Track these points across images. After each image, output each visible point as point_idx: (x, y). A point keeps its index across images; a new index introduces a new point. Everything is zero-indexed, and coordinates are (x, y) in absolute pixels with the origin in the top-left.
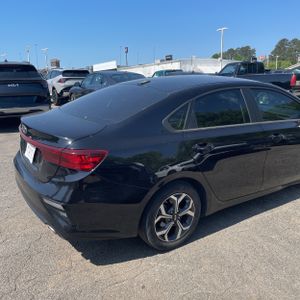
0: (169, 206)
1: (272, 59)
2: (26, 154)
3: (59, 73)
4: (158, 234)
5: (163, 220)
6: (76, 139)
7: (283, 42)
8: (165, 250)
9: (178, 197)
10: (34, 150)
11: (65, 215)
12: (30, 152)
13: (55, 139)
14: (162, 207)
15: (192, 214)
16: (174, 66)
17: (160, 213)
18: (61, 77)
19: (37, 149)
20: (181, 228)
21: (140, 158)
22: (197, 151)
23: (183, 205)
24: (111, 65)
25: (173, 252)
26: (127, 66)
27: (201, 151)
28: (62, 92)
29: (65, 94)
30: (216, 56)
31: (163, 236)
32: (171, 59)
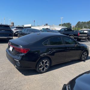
0: (43, 63)
1: (76, 27)
2: (10, 49)
3: (15, 27)
4: (40, 69)
5: (41, 66)
6: (23, 46)
7: (79, 22)
8: (41, 73)
9: (45, 61)
10: (12, 48)
11: (19, 63)
12: (11, 49)
13: (18, 46)
14: (41, 63)
15: (48, 65)
16: (48, 27)
17: (41, 64)
18: (15, 28)
19: (13, 48)
20: (45, 68)
21: (37, 51)
22: (50, 51)
23: (46, 63)
24: (30, 25)
25: (43, 74)
26: (34, 26)
27: (51, 51)
28: (15, 33)
29: (16, 33)
30: (60, 25)
31: (41, 70)
32: (47, 25)
